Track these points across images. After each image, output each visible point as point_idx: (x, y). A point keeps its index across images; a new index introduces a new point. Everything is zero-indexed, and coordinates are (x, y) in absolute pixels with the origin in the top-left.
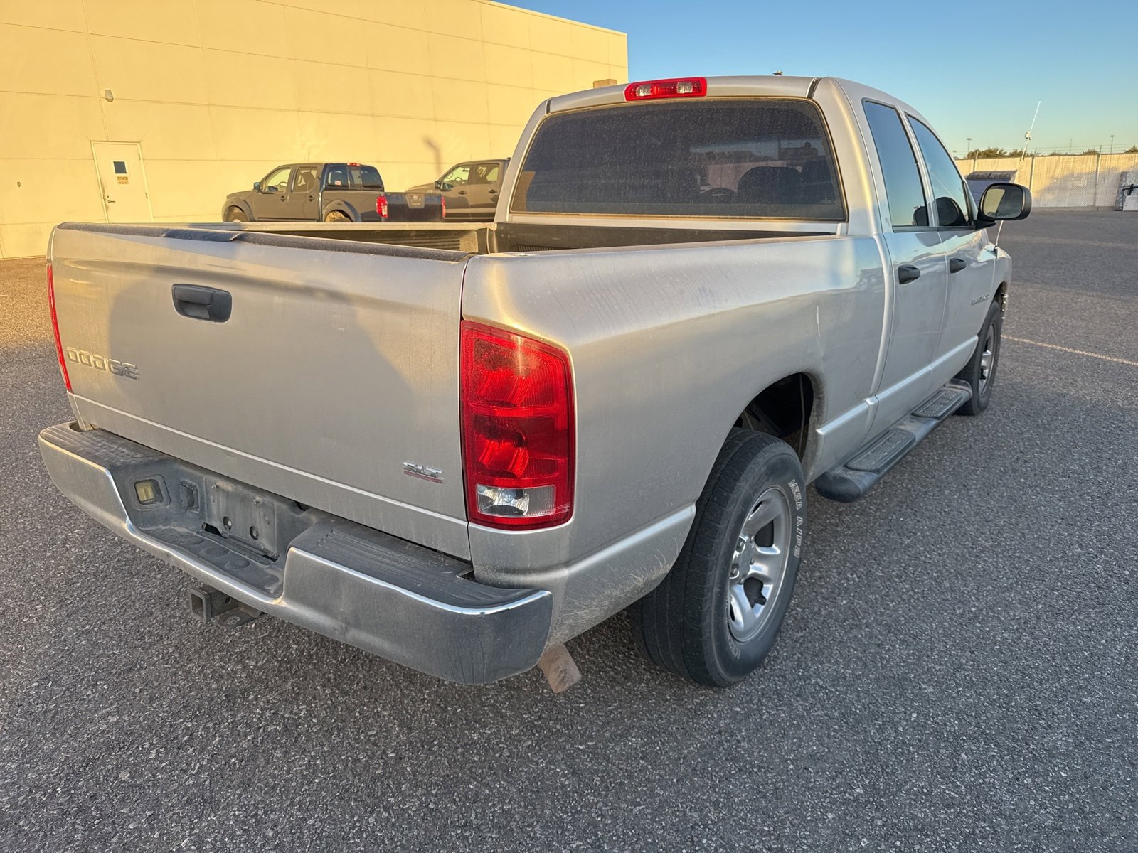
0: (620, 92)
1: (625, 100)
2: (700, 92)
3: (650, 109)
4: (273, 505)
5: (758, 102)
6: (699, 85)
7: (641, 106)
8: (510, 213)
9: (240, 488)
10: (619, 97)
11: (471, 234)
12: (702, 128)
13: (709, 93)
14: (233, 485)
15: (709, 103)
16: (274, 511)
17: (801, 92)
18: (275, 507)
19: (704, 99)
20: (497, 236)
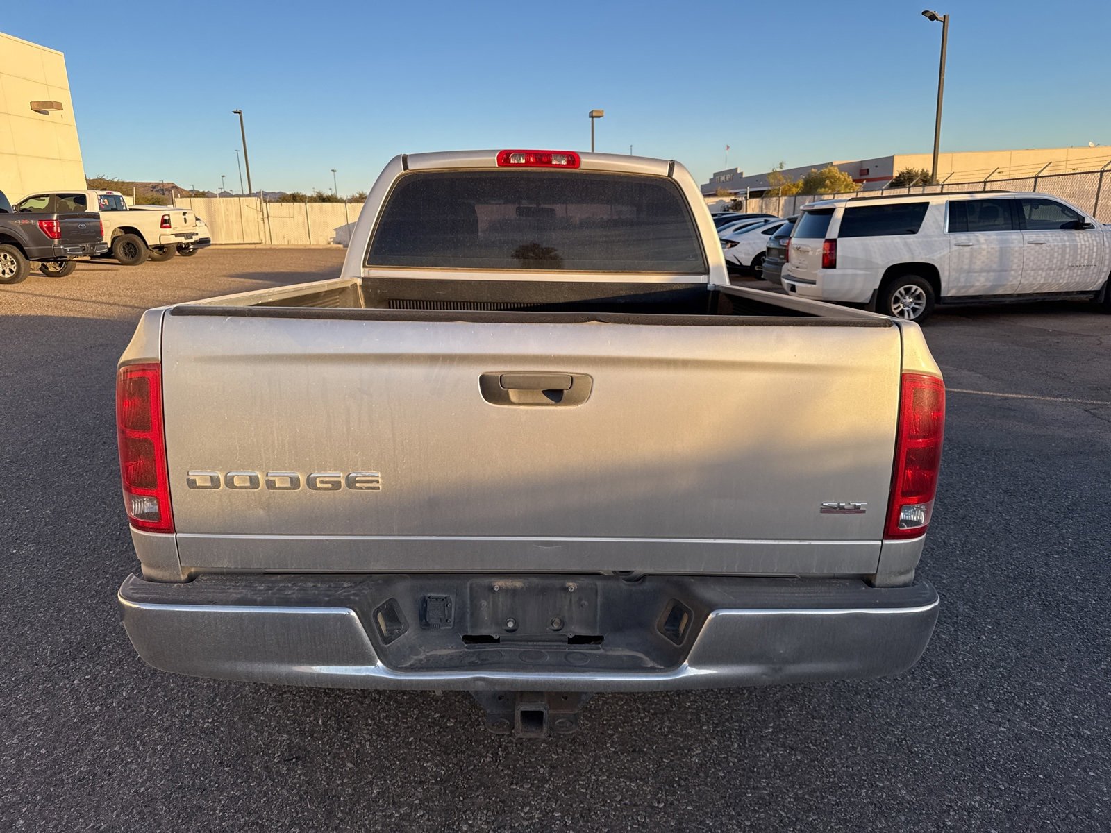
0: (492, 158)
1: (497, 165)
2: (573, 164)
3: (525, 176)
4: (596, 585)
5: (626, 177)
6: (573, 158)
7: (514, 172)
8: (364, 266)
9: (535, 581)
10: (492, 162)
11: (348, 290)
12: (579, 195)
13: (582, 166)
14: (522, 580)
15: (581, 174)
16: (597, 592)
17: (663, 171)
18: (599, 588)
19: (577, 171)
20: (364, 292)
